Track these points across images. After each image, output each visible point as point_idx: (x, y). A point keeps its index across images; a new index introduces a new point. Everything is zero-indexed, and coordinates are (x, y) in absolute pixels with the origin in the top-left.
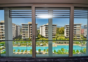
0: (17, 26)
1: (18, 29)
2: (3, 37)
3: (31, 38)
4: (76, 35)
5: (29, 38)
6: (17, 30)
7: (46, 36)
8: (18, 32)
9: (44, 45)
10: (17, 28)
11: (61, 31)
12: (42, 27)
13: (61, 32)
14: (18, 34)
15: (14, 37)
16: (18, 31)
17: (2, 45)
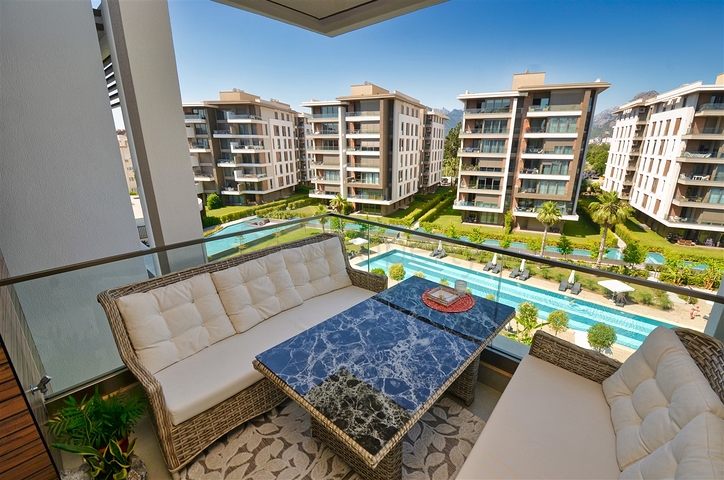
0: (428, 120)
1: (434, 139)
3: (516, 213)
5: (507, 208)
6: (427, 145)
7: (684, 213)
8: (432, 161)
9: (647, 302)
10: (427, 132)
12: (643, 111)
14: (431, 174)
15: (412, 192)
16: (433, 150)
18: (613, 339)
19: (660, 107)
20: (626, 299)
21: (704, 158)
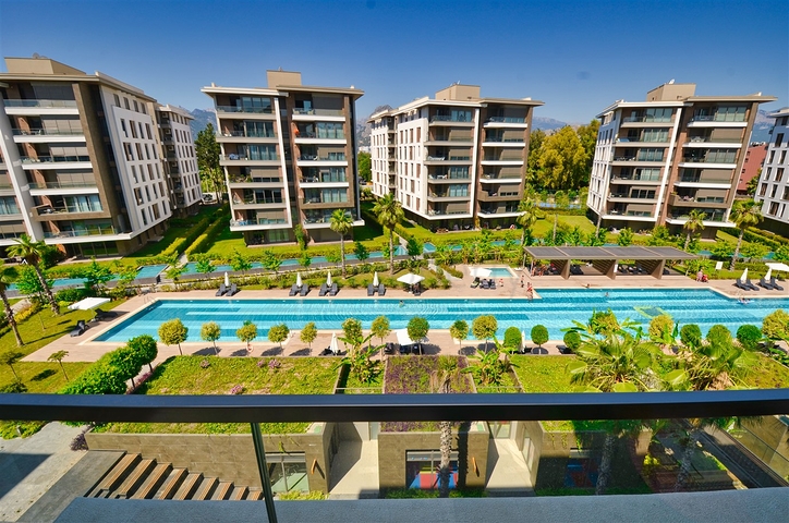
0: (163, 118)
1: (179, 145)
2: (64, 215)
3: (307, 226)
4: (691, 202)
6: (170, 151)
8: (183, 174)
9: (434, 286)
11: (551, 165)
12: (390, 121)
13: (556, 172)
14: (187, 190)
15: (163, 217)
16: (181, 159)
17: (80, 283)
18: (427, 327)
19: (403, 117)
20: (419, 289)
21: (440, 161)
